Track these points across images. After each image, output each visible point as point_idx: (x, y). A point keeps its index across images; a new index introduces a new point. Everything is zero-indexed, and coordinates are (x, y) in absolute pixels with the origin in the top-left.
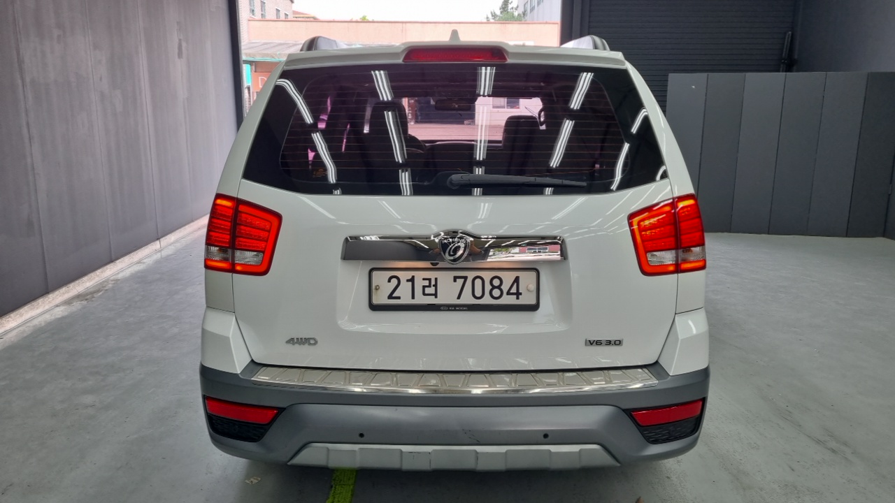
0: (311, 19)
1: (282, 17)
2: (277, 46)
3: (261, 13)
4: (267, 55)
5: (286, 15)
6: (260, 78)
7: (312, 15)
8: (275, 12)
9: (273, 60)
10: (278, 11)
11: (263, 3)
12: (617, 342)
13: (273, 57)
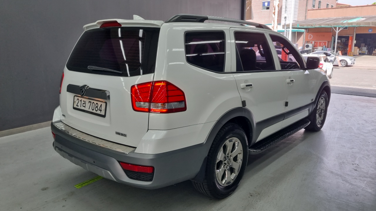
0: (349, 7)
1: (330, 7)
2: (318, 20)
3: (318, 6)
4: (309, 25)
5: (332, 6)
6: (309, 35)
7: (349, 5)
8: (326, 5)
9: (312, 27)
10: (328, 5)
11: (320, 2)
12: (125, 135)
13: (312, 26)
